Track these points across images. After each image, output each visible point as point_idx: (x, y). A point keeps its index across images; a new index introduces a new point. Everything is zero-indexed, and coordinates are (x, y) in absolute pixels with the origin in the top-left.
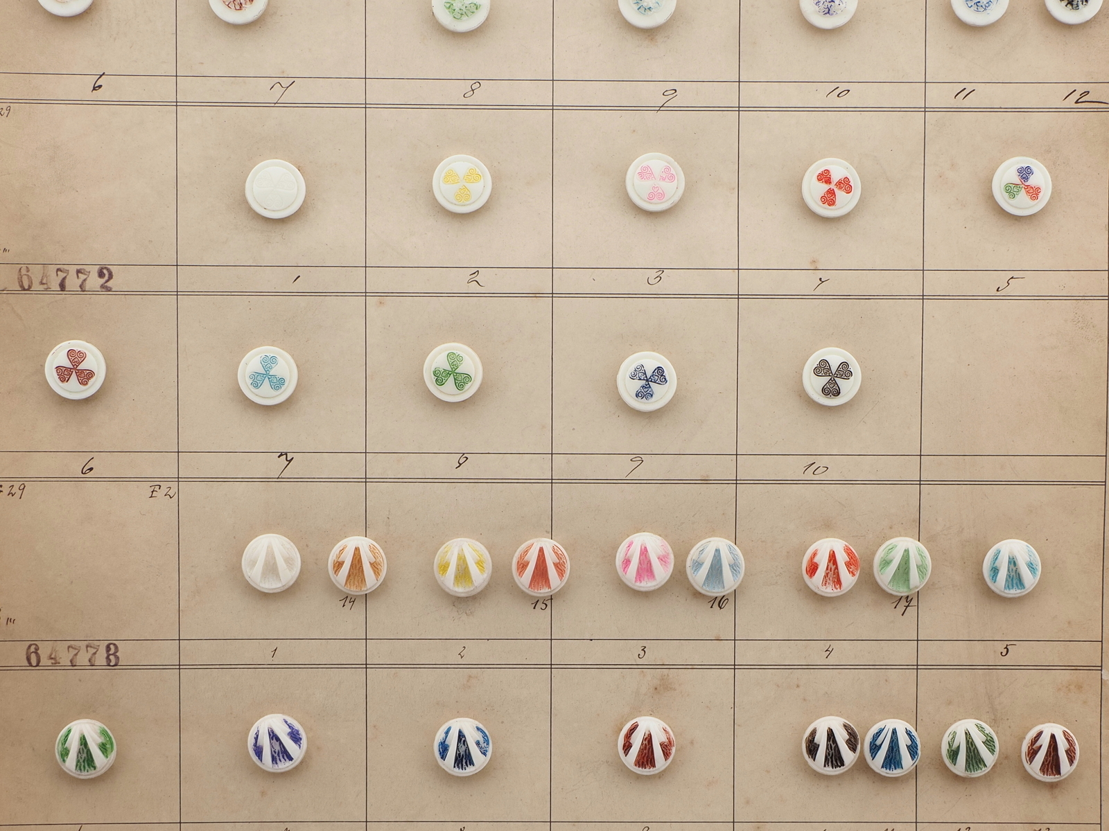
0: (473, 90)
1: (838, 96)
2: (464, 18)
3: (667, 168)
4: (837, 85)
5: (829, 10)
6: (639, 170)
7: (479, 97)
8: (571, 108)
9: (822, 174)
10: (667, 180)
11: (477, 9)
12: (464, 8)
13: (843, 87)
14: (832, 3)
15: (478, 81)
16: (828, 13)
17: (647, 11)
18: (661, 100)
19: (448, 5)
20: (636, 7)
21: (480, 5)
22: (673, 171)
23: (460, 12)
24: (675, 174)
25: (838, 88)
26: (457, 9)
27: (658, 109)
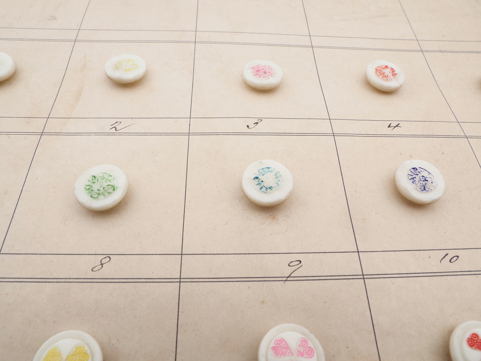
0: (102, 264)
1: (450, 261)
2: (101, 197)
3: (304, 342)
4: (446, 252)
5: (424, 187)
6: (272, 345)
7: (108, 271)
8: (198, 280)
9: (472, 339)
10: (305, 355)
11: (114, 190)
12: (101, 189)
13: (452, 254)
14: (426, 182)
15: (109, 256)
16: (425, 189)
17: (269, 190)
18: (287, 271)
19: (88, 187)
20: (258, 187)
21: (117, 187)
22: (310, 345)
23: (98, 192)
24: (312, 346)
25: (447, 254)
26: (95, 190)
27: (285, 279)
